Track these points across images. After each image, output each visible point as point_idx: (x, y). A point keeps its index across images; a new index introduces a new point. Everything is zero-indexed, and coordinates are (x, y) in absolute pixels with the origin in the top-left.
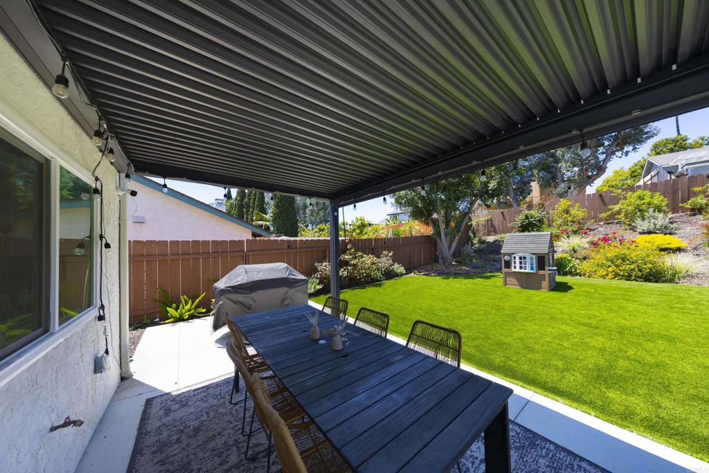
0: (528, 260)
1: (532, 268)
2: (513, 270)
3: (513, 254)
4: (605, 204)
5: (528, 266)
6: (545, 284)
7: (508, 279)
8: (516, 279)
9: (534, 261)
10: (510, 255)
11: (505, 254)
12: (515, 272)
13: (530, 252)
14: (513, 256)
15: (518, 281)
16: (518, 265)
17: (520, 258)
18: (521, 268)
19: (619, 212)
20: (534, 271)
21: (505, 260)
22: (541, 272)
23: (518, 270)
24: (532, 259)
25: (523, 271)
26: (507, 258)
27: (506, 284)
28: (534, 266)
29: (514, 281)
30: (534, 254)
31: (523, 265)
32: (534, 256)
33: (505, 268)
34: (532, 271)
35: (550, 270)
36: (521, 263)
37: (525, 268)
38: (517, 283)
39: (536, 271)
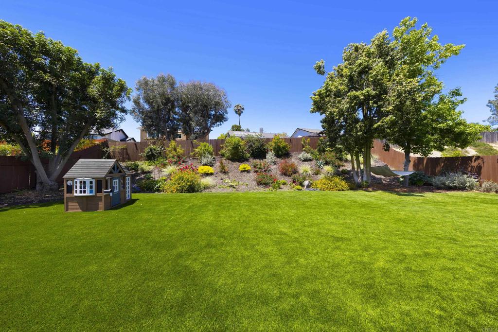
0: (88, 185)
1: (91, 192)
2: (75, 194)
3: (75, 178)
4: (193, 147)
5: (88, 189)
6: (101, 205)
7: (69, 204)
8: (78, 202)
9: (94, 185)
10: (72, 179)
11: (68, 179)
12: (76, 197)
13: (91, 176)
14: (75, 180)
15: (79, 205)
16: (78, 189)
17: (81, 183)
18: (81, 192)
20: (93, 194)
21: (67, 186)
22: (99, 195)
23: (78, 194)
24: (91, 182)
25: (83, 194)
26: (70, 183)
27: (67, 210)
28: (94, 189)
29: (75, 205)
30: (93, 178)
31: (83, 189)
32: (94, 181)
33: (67, 193)
34: (91, 194)
35: (105, 192)
36: (81, 187)
37: (85, 192)
38: (78, 207)
39: (95, 193)
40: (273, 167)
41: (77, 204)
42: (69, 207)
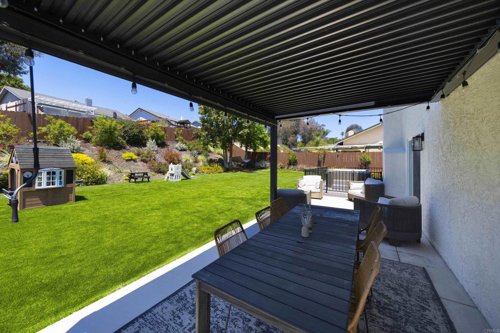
0: (57, 175)
1: (61, 183)
2: (38, 187)
5: (57, 181)
6: (72, 196)
7: (27, 200)
8: (39, 197)
9: (63, 175)
10: (32, 171)
12: (38, 190)
13: (60, 166)
14: (40, 171)
15: (42, 200)
16: (44, 181)
17: (48, 173)
18: (48, 184)
19: (46, 134)
20: (63, 185)
21: (24, 178)
22: (68, 186)
23: (43, 187)
24: (61, 173)
25: (51, 186)
26: (27, 175)
27: (24, 207)
28: (63, 180)
29: (37, 200)
30: (63, 168)
31: (51, 181)
32: (63, 171)
34: (60, 186)
36: (49, 179)
37: (53, 184)
38: (40, 202)
39: (64, 185)
40: (157, 156)
41: (38, 199)
42: (27, 203)
